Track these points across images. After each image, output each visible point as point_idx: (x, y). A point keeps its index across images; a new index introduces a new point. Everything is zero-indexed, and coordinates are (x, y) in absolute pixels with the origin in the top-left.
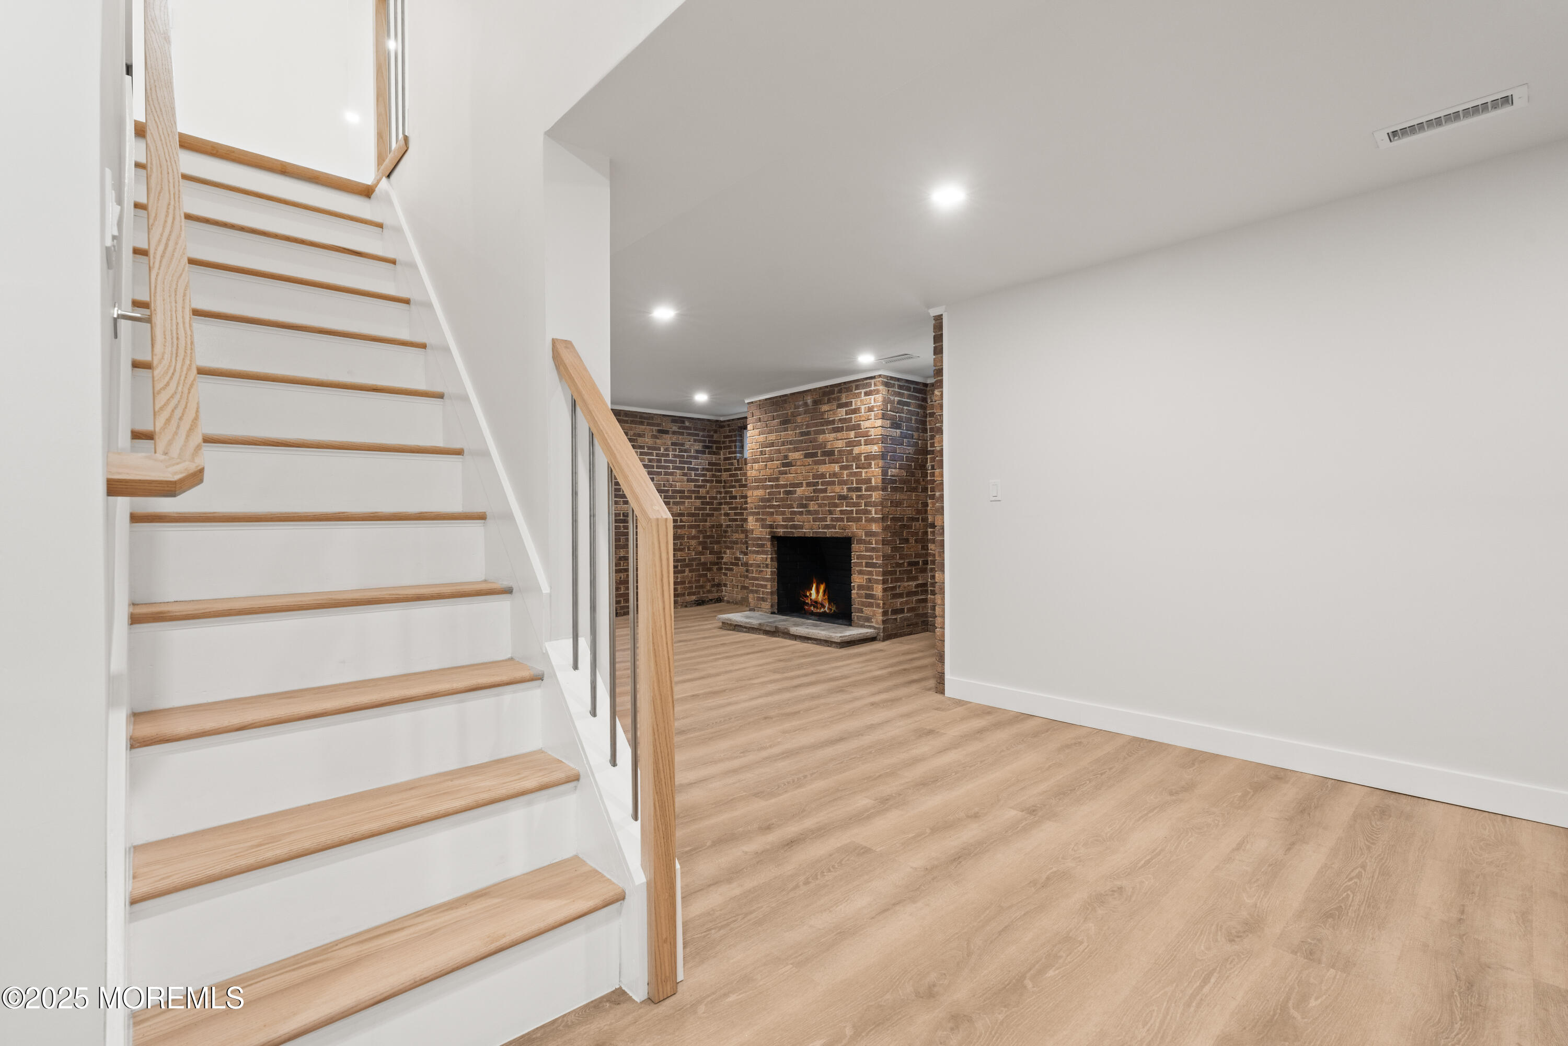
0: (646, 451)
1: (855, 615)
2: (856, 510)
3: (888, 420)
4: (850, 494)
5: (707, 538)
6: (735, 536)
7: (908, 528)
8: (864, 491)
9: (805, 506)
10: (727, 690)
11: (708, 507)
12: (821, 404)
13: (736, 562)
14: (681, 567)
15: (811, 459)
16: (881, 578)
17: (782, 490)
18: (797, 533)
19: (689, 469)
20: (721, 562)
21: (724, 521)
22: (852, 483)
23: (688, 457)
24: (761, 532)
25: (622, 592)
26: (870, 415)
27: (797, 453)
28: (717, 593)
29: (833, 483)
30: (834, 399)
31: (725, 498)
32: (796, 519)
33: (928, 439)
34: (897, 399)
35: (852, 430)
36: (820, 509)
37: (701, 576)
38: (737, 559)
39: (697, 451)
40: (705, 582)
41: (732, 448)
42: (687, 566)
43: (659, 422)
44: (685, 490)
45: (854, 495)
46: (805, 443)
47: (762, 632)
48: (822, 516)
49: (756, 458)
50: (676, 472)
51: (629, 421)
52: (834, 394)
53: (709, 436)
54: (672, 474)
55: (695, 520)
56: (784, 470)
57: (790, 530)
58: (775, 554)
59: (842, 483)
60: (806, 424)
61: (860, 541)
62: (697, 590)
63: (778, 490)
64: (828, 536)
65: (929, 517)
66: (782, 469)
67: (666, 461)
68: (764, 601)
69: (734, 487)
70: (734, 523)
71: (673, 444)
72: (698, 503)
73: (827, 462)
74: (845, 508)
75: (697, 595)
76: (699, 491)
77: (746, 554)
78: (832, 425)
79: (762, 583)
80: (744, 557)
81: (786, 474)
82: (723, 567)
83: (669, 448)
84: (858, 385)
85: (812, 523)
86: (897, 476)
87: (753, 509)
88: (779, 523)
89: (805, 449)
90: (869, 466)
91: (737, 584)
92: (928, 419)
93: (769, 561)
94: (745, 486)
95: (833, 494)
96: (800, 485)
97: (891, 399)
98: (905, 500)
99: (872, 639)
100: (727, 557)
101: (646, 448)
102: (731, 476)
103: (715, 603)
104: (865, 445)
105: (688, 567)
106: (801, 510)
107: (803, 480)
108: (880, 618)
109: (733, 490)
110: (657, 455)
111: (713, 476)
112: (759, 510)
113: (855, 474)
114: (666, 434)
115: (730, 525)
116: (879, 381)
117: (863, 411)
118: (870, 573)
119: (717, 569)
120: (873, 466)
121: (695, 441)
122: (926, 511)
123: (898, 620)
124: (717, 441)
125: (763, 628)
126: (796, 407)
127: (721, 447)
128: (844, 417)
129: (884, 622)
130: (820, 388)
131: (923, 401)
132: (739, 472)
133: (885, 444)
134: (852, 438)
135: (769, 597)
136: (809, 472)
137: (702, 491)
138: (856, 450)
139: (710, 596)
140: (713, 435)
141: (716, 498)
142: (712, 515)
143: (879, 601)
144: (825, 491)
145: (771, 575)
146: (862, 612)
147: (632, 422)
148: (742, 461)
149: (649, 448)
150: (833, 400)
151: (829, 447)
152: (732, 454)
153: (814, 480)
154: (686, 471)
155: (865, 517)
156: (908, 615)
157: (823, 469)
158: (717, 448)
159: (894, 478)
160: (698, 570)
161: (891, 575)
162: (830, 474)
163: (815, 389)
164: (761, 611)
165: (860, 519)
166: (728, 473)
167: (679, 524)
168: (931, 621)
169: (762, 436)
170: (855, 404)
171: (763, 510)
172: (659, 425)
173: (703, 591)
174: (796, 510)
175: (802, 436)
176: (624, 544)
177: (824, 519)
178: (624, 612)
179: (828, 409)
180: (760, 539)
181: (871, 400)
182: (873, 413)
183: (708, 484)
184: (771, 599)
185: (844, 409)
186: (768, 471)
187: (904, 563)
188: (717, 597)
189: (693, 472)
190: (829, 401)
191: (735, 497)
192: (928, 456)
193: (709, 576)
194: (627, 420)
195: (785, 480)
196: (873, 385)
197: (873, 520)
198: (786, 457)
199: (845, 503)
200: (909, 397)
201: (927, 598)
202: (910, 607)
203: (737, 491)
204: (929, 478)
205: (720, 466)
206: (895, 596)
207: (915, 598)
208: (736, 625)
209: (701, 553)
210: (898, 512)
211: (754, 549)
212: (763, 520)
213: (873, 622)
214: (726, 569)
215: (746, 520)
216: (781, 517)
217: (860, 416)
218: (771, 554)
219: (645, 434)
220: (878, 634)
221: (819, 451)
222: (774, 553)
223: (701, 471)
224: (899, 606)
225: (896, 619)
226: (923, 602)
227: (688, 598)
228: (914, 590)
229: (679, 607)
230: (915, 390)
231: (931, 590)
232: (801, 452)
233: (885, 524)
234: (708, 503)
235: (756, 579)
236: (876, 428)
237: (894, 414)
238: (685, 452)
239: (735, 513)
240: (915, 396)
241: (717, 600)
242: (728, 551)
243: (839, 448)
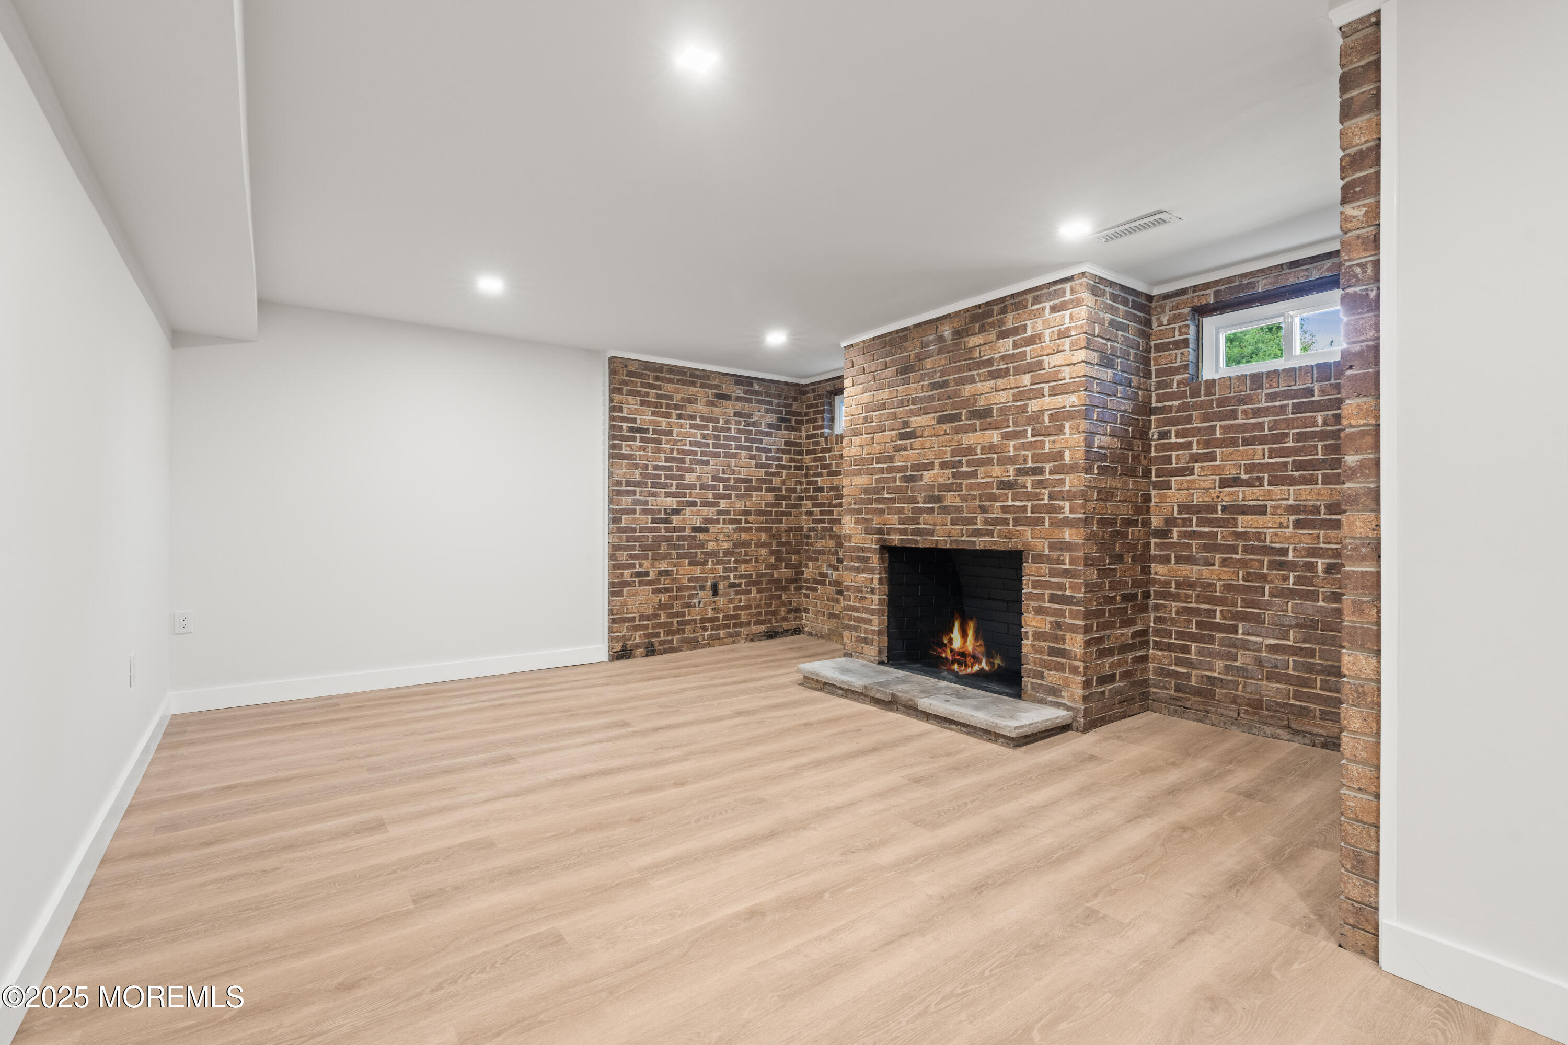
0: (699, 423)
1: (1027, 682)
2: (1033, 507)
3: (1093, 350)
4: (1021, 479)
5: (781, 546)
6: (821, 544)
7: (1122, 538)
8: (1047, 473)
9: (939, 499)
10: (825, 891)
11: (784, 502)
12: (968, 336)
13: (822, 579)
14: (745, 586)
15: (949, 425)
16: (1082, 623)
17: (899, 475)
18: (923, 542)
19: (759, 450)
20: (800, 579)
21: (805, 522)
22: (1025, 461)
23: (757, 433)
24: (864, 539)
25: (662, 621)
26: (1063, 344)
27: (924, 416)
28: (795, 621)
29: (989, 462)
30: (992, 325)
31: (807, 490)
32: (921, 520)
33: (1153, 389)
34: (1108, 316)
35: (1025, 373)
36: (964, 505)
37: (772, 597)
38: (823, 575)
39: (770, 426)
40: (779, 606)
41: (818, 422)
42: (754, 583)
43: (717, 382)
44: (752, 479)
45: (1029, 481)
46: (938, 401)
47: (867, 699)
48: (968, 515)
49: (857, 428)
50: (740, 454)
51: (675, 380)
52: (992, 316)
53: (786, 405)
54: (734, 456)
55: (766, 520)
56: (902, 445)
57: (911, 537)
58: (886, 573)
59: (1006, 461)
60: (941, 370)
61: (1039, 558)
62: (767, 617)
63: (892, 475)
64: (978, 547)
65: (1153, 520)
66: (900, 442)
67: (726, 438)
68: (867, 643)
69: (820, 475)
70: (819, 525)
71: (736, 414)
72: (770, 496)
73: (978, 430)
74: (1010, 503)
75: (767, 624)
76: (772, 480)
77: (836, 569)
78: (988, 367)
79: (864, 615)
80: (834, 573)
81: (905, 449)
82: (802, 586)
83: (730, 419)
84: (1038, 296)
85: (950, 526)
86: (1108, 448)
87: (851, 505)
88: (892, 526)
89: (938, 410)
90: (1061, 429)
91: (822, 610)
92: (1153, 355)
93: (875, 584)
94: (838, 473)
95: (989, 480)
96: (929, 466)
97: (1099, 315)
98: (1118, 489)
99: (1065, 728)
100: (809, 572)
101: (698, 419)
102: (815, 460)
103: (792, 634)
104: (1050, 395)
105: (754, 585)
106: (930, 505)
107: (935, 459)
108: (1079, 692)
109: (819, 479)
110: (714, 429)
111: (792, 460)
112: (860, 506)
113: (1032, 445)
114: (728, 400)
115: (813, 527)
116: (1081, 284)
117: (1047, 338)
118: (1061, 613)
119: (794, 589)
120: (1067, 430)
121: (767, 411)
122: (1148, 509)
123: (1107, 693)
124: (798, 412)
125: (871, 695)
126: (925, 345)
127: (803, 420)
128: (1011, 352)
129: (1086, 699)
130: (967, 310)
131: (1145, 326)
132: (827, 455)
133: (1091, 391)
134: (1026, 386)
135: (876, 638)
136: (946, 446)
137: (776, 481)
138: (1034, 406)
139: (786, 626)
140: (792, 404)
141: (794, 491)
142: (790, 514)
143: (1076, 663)
144: (974, 474)
145: (879, 605)
146: (1042, 678)
147: (679, 382)
148: (831, 437)
149: (703, 419)
150: (991, 327)
151: (982, 404)
152: (818, 430)
153: (953, 459)
154: (754, 453)
155: (1050, 518)
156: (1121, 684)
157: (969, 439)
158: (797, 422)
159: (1103, 452)
160: (770, 590)
161: (1097, 618)
162: (983, 448)
163: (957, 314)
164: (863, 658)
165: (1039, 522)
166: (812, 456)
167: (743, 525)
168: (1155, 693)
169: (866, 394)
170: (1032, 328)
171: (866, 506)
172: (717, 387)
173: (776, 619)
174: (922, 505)
175: (933, 389)
176: (665, 554)
177: (972, 521)
178: (664, 649)
179: (982, 342)
180: (862, 549)
181: (1064, 317)
182: (1067, 341)
183: (784, 472)
184: (879, 641)
185: (1011, 340)
186: (877, 448)
187: (1115, 596)
188: (794, 627)
189: (764, 455)
190: (982, 329)
191: (821, 490)
192: (1153, 418)
193: (783, 598)
194: (673, 379)
195: (903, 459)
196: (1068, 292)
197: (1066, 522)
198: (906, 424)
199: (1010, 494)
200: (1127, 315)
201: (1147, 655)
202: (1123, 672)
203: (824, 481)
204: (1153, 454)
205: (801, 447)
206: (1102, 654)
207: (1130, 656)
208: (825, 683)
209: (774, 566)
210: (1108, 509)
211: (852, 564)
212: (866, 521)
213: (1063, 697)
214: (808, 588)
215: (839, 521)
216: (896, 517)
217: (1042, 347)
218: (880, 573)
219: (697, 399)
220: (1074, 718)
221: (964, 412)
222: (883, 572)
223: (775, 453)
224: (1107, 671)
225: (1103, 693)
226: (1142, 662)
227: (754, 629)
228: (1130, 641)
229: (743, 641)
230: (1136, 306)
231: (1154, 641)
232: (932, 415)
233: (1089, 530)
234: (784, 498)
235: (856, 609)
236: (1074, 364)
237: (1104, 342)
238: (753, 427)
239: (821, 511)
240: (1135, 315)
241: (795, 631)
242: (810, 564)
243: (1001, 403)
